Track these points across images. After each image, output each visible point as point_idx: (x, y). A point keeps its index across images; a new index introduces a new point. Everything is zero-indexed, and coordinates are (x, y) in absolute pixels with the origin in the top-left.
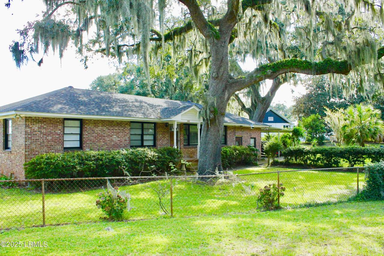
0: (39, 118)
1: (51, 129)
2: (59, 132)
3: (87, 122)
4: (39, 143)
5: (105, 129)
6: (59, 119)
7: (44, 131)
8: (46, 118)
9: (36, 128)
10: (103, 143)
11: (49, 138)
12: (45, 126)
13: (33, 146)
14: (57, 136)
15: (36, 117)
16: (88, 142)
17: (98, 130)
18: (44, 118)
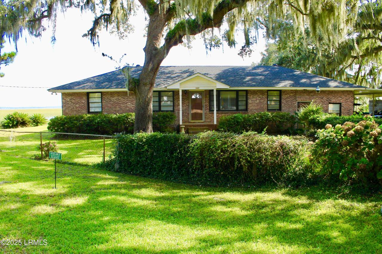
0: (70, 93)
1: (78, 100)
2: (84, 101)
3: (105, 93)
4: (71, 109)
5: (120, 98)
6: (84, 93)
7: (73, 101)
8: (75, 93)
9: (68, 100)
10: (118, 109)
11: (77, 106)
12: (74, 98)
13: (67, 111)
14: (83, 104)
15: (68, 93)
16: (106, 108)
17: (114, 99)
18: (73, 93)
